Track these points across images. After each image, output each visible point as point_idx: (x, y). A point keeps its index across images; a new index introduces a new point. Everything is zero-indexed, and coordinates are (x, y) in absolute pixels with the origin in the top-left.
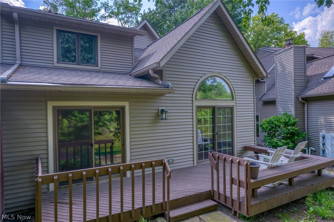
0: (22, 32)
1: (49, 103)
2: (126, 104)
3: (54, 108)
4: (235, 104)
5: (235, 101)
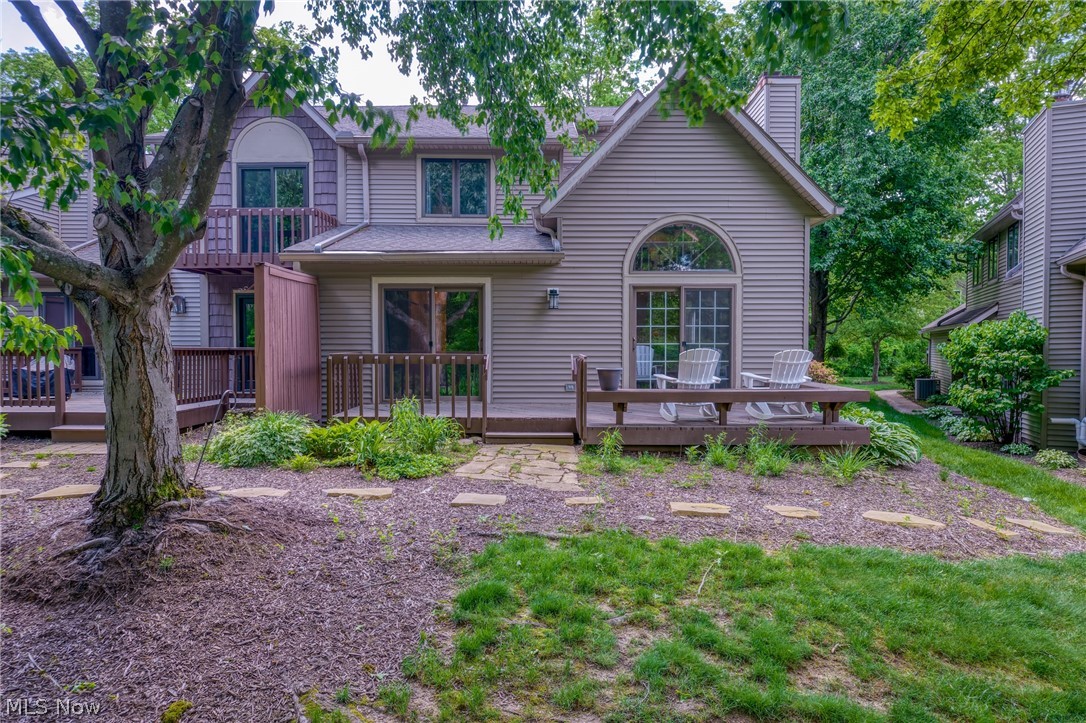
3: (380, 286)
4: (738, 282)
5: (739, 274)
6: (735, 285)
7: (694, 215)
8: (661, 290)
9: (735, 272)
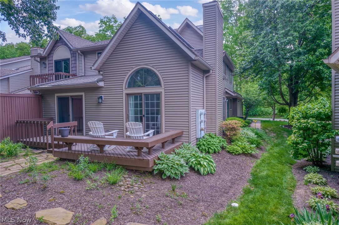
0: (85, 59)
1: (55, 94)
2: (83, 94)
3: (57, 97)
4: (163, 91)
5: (163, 87)
6: (161, 92)
7: (146, 65)
8: (137, 95)
9: (162, 87)
